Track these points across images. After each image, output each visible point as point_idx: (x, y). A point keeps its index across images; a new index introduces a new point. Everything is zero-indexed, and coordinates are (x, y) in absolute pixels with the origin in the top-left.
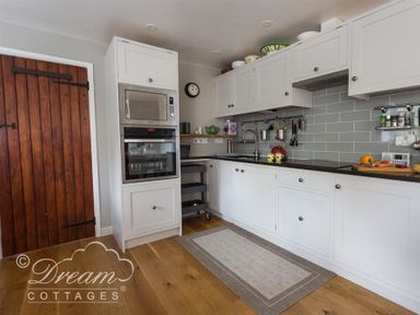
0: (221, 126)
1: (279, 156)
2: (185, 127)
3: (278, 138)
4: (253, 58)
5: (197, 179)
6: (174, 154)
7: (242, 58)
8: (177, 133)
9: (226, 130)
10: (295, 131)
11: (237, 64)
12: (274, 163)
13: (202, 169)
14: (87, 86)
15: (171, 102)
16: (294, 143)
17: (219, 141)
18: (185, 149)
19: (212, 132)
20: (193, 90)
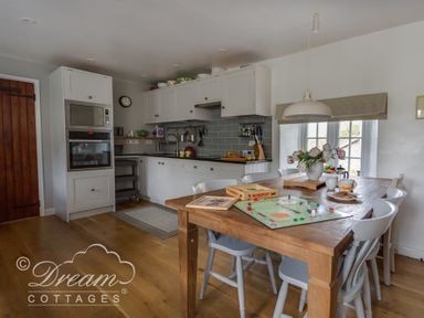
0: (151, 130)
1: (188, 153)
2: (118, 131)
3: (190, 141)
4: (171, 82)
5: (129, 171)
6: (109, 153)
7: (164, 81)
8: (112, 136)
9: (155, 134)
10: (201, 136)
11: (161, 85)
12: (185, 158)
13: (134, 164)
14: (34, 97)
15: (107, 113)
16: (201, 144)
17: (149, 142)
18: (119, 148)
19: (143, 135)
20: (126, 102)
